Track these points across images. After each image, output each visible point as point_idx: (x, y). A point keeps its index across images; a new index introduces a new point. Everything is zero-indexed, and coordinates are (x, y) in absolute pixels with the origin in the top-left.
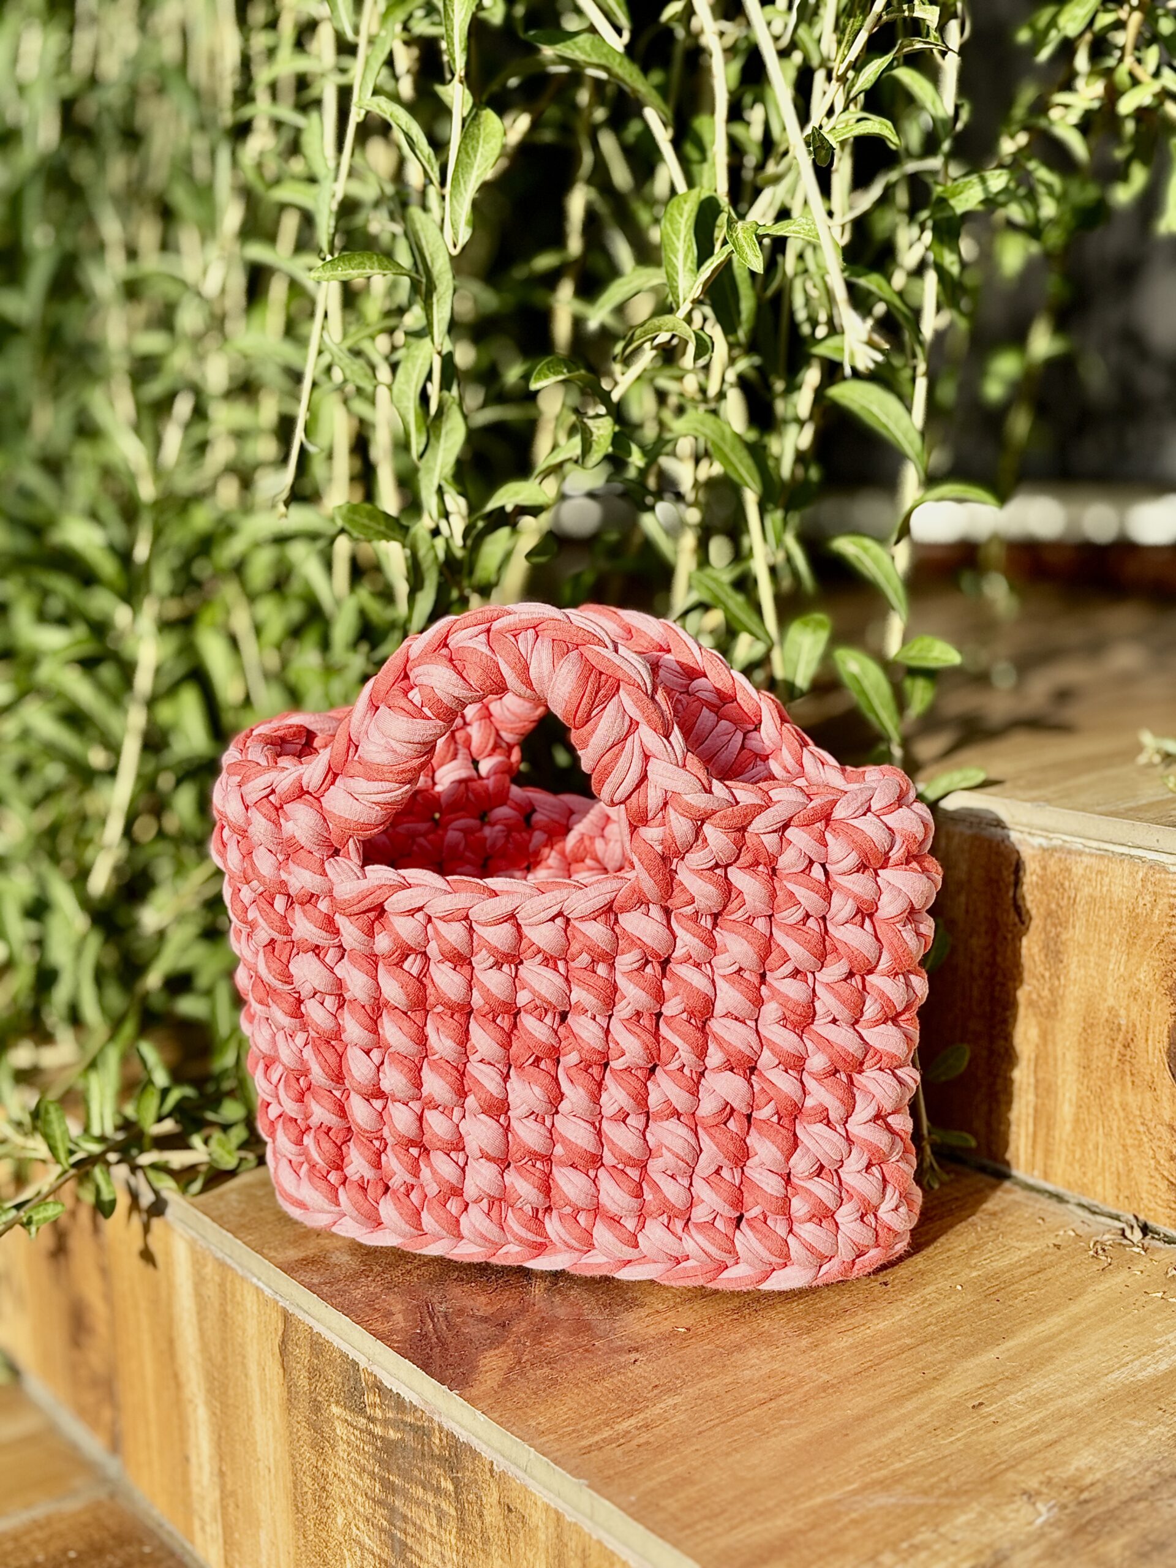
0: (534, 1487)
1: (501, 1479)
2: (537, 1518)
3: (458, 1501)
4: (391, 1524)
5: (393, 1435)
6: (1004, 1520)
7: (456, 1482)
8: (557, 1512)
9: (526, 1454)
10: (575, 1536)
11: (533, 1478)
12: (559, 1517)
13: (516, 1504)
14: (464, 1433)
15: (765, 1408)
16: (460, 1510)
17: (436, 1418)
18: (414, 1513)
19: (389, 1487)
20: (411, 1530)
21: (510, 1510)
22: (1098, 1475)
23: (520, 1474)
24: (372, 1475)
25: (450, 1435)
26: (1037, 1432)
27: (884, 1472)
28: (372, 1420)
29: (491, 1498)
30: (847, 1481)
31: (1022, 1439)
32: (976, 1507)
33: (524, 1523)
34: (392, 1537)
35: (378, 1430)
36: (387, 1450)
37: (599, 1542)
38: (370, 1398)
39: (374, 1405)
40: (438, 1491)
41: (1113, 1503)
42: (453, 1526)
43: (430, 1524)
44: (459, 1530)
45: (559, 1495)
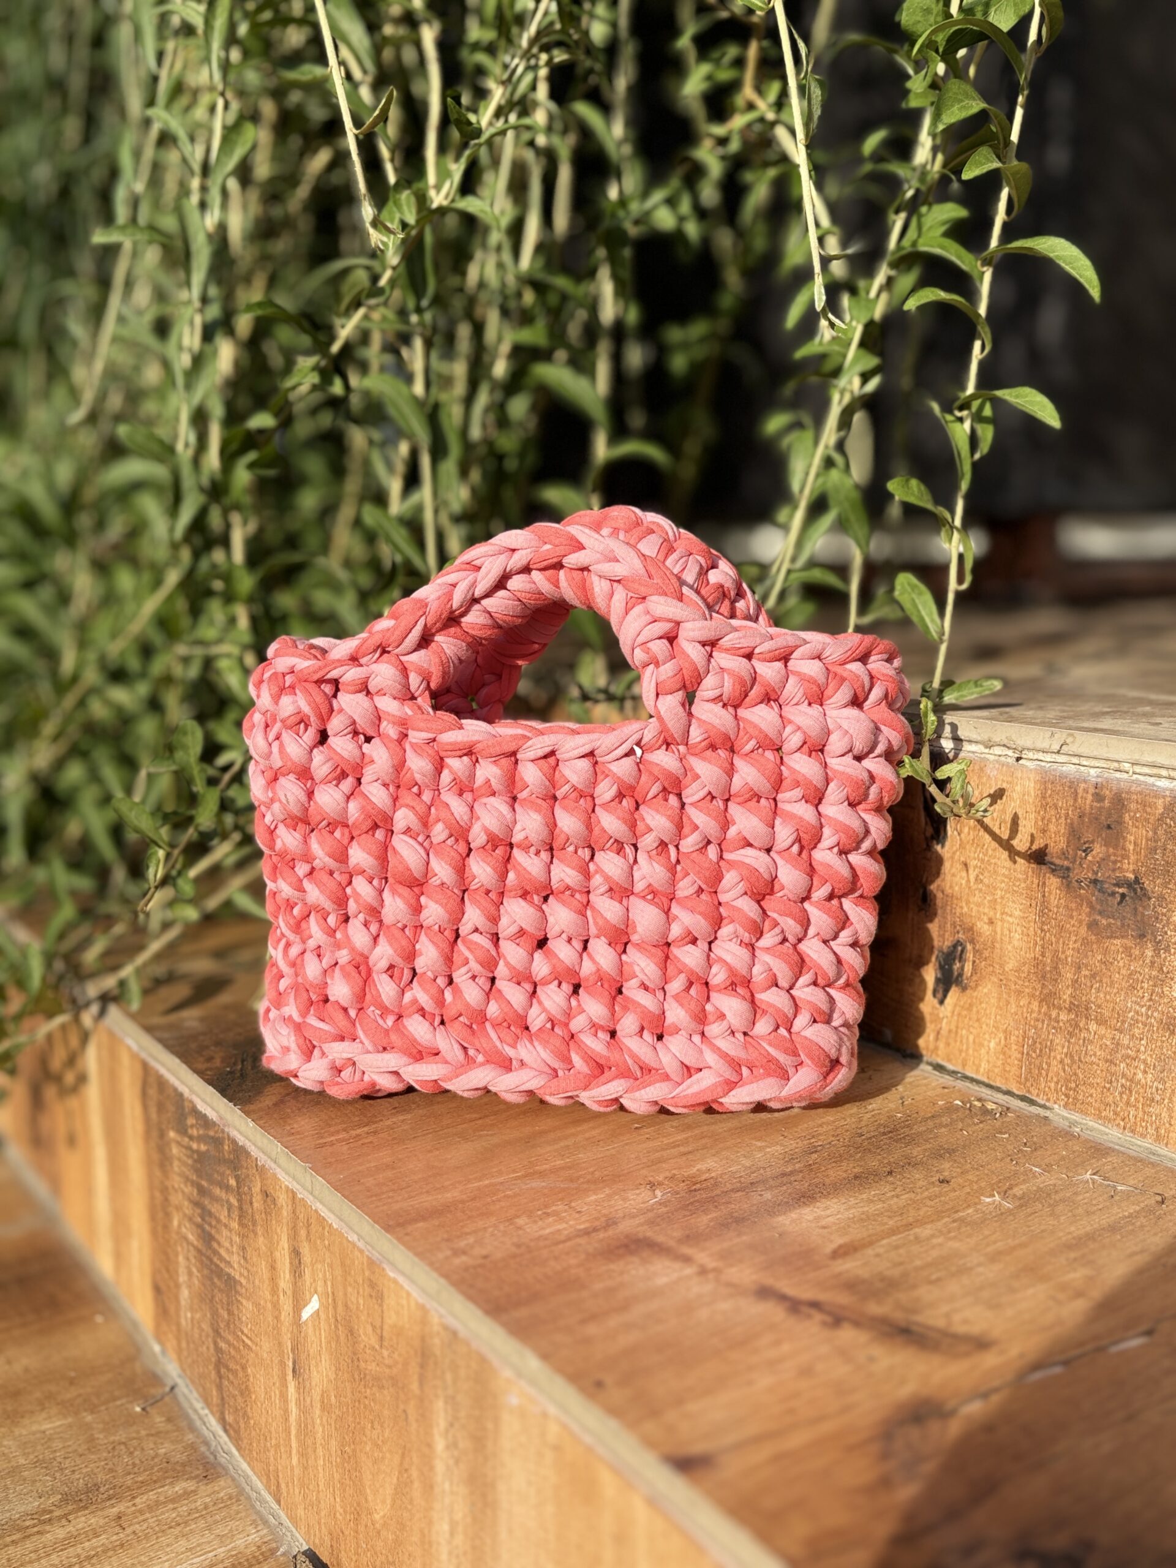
0: (281, 1175)
1: (262, 1171)
2: (282, 1199)
3: (239, 1194)
4: (203, 1219)
5: (203, 1148)
6: (625, 1200)
7: (237, 1178)
8: (293, 1192)
9: (276, 1148)
10: (303, 1210)
11: (279, 1166)
12: (294, 1194)
13: (271, 1191)
14: (243, 1139)
15: (473, 1124)
16: (240, 1201)
17: (226, 1130)
18: (214, 1208)
19: (202, 1191)
20: (214, 1223)
21: (267, 1196)
22: (713, 1175)
23: (273, 1165)
24: (193, 1183)
25: (234, 1142)
26: (678, 1146)
27: (547, 1167)
28: (191, 1138)
29: (256, 1189)
30: (514, 1171)
31: (663, 1150)
32: (607, 1191)
33: (275, 1204)
34: (203, 1230)
35: (195, 1146)
36: (200, 1159)
37: (316, 1211)
38: (191, 1121)
39: (192, 1126)
40: (227, 1188)
41: (718, 1192)
42: (235, 1214)
43: (223, 1215)
44: (240, 1217)
45: (294, 1178)
